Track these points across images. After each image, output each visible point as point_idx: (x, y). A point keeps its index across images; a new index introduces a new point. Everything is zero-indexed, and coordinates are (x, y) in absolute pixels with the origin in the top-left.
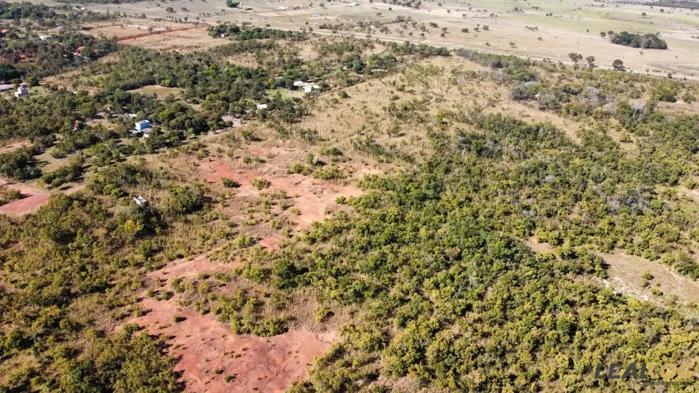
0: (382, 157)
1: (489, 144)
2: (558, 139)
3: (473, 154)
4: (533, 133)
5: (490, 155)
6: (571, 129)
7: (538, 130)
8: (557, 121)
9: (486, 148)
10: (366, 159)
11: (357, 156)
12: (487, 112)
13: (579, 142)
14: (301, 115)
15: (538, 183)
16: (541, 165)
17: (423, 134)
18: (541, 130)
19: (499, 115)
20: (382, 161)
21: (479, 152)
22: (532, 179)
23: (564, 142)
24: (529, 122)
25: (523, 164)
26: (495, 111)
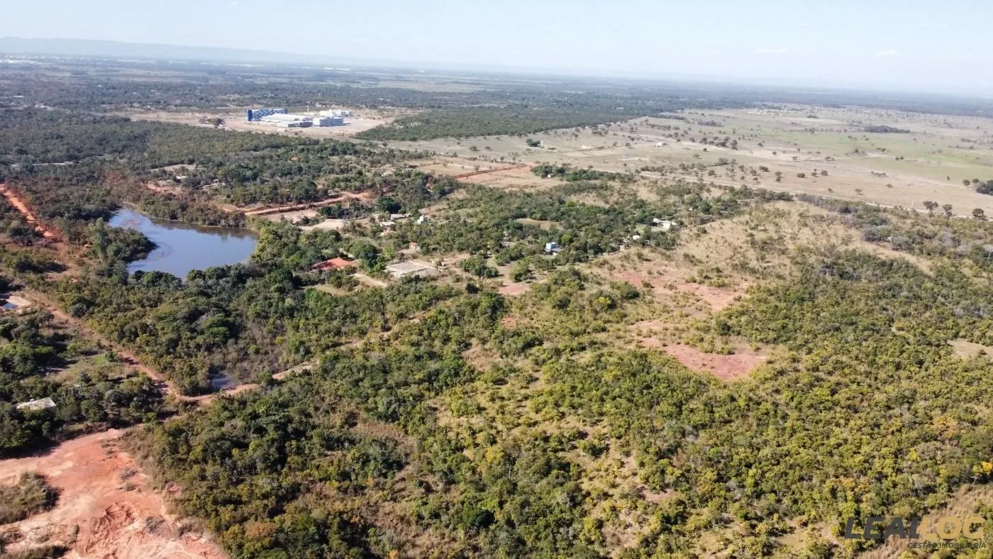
0: (758, 275)
1: (850, 269)
2: (911, 271)
3: (837, 278)
4: (887, 267)
5: (851, 278)
6: (924, 265)
7: (892, 264)
8: (911, 259)
9: (847, 272)
10: (744, 277)
11: (735, 274)
12: (842, 249)
13: (931, 274)
14: (673, 245)
15: (894, 296)
16: (896, 285)
17: (787, 262)
18: (895, 264)
19: (854, 251)
20: (758, 278)
21: (841, 276)
22: (890, 294)
23: (917, 273)
24: (883, 258)
25: (881, 284)
26: (851, 247)
